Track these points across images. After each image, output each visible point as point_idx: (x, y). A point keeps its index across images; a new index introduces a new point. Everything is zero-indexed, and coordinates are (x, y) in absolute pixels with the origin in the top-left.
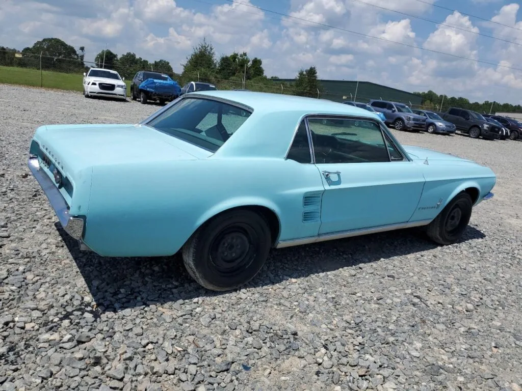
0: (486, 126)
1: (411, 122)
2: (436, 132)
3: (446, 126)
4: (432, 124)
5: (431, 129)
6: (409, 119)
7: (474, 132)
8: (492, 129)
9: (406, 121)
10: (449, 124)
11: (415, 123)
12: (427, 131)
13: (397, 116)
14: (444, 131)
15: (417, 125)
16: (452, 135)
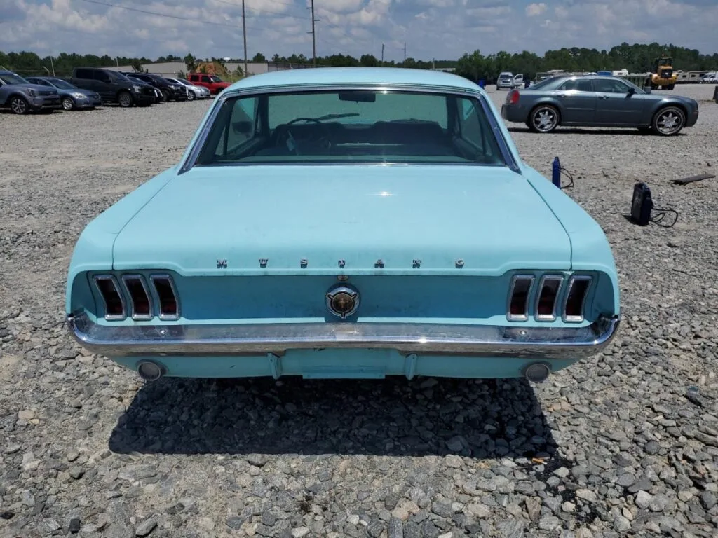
0: (137, 89)
1: (39, 98)
2: (76, 107)
3: (88, 96)
4: (66, 97)
5: (67, 105)
6: (32, 93)
7: (124, 99)
8: (145, 91)
9: (30, 99)
10: (90, 93)
11: (45, 99)
12: (63, 109)
13: (9, 93)
14: (88, 104)
15: (50, 102)
16: (97, 108)
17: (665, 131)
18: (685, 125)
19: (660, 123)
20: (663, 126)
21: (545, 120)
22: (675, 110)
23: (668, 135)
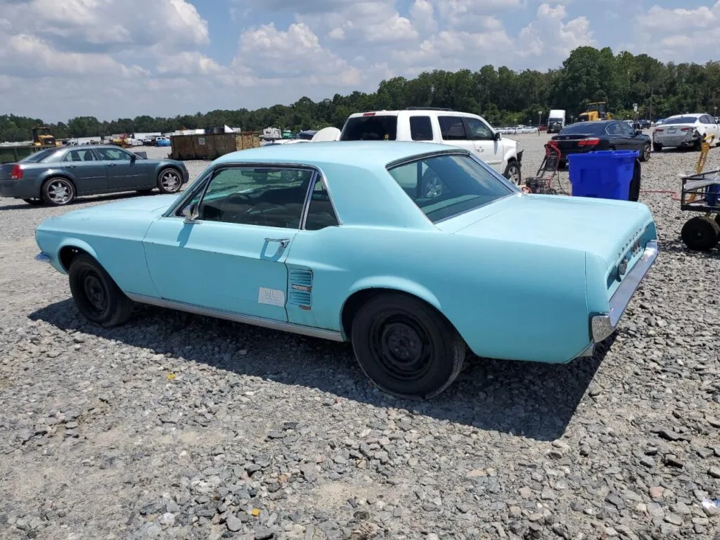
17: (169, 189)
18: (183, 182)
19: (165, 183)
20: (166, 185)
21: (60, 193)
22: (173, 171)
23: (174, 193)
